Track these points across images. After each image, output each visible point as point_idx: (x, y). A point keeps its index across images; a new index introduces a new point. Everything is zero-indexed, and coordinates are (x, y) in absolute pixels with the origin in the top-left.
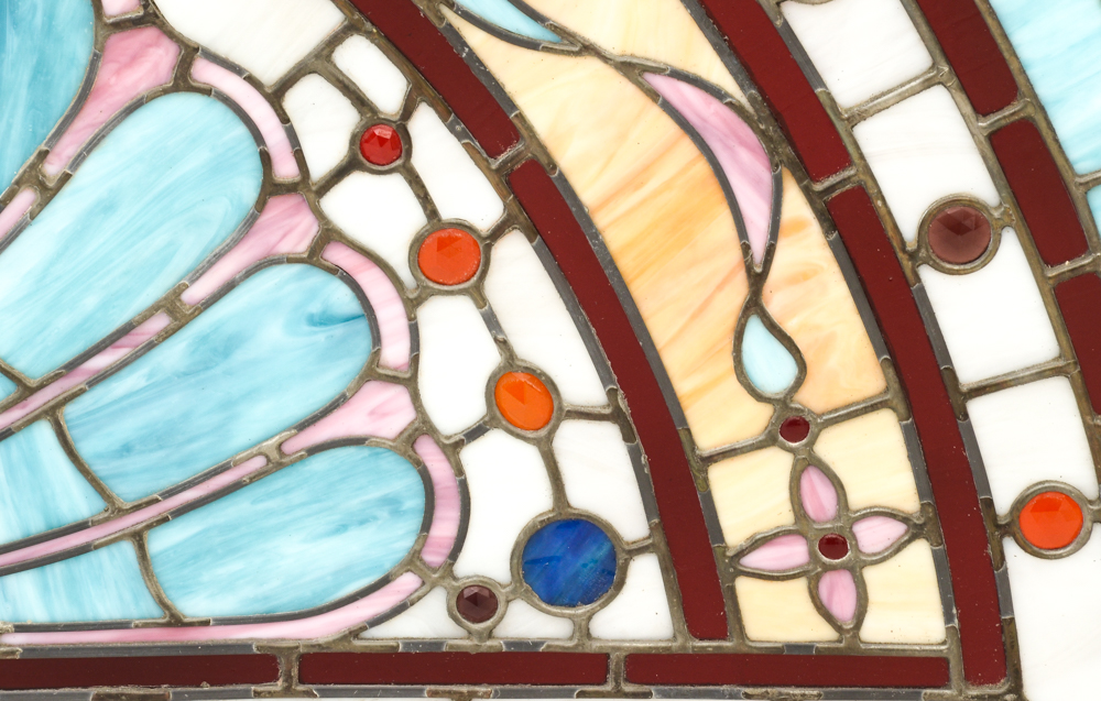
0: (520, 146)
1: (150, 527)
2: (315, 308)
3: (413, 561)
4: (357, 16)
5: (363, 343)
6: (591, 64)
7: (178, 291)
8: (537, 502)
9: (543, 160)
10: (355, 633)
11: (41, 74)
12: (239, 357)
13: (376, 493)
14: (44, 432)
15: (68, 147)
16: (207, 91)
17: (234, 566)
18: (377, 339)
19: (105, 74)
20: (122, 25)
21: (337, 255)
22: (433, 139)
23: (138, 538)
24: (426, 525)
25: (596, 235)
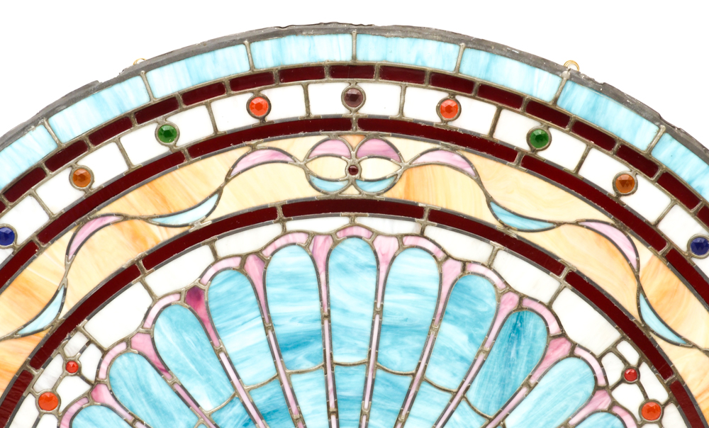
0: (674, 376)
2: (609, 427)
4: (624, 334)
6: (695, 351)
9: (680, 381)
11: (530, 352)
15: (537, 375)
16: (579, 357)
19: (549, 352)
20: (555, 337)
21: (616, 410)
22: (647, 374)
25: (697, 405)
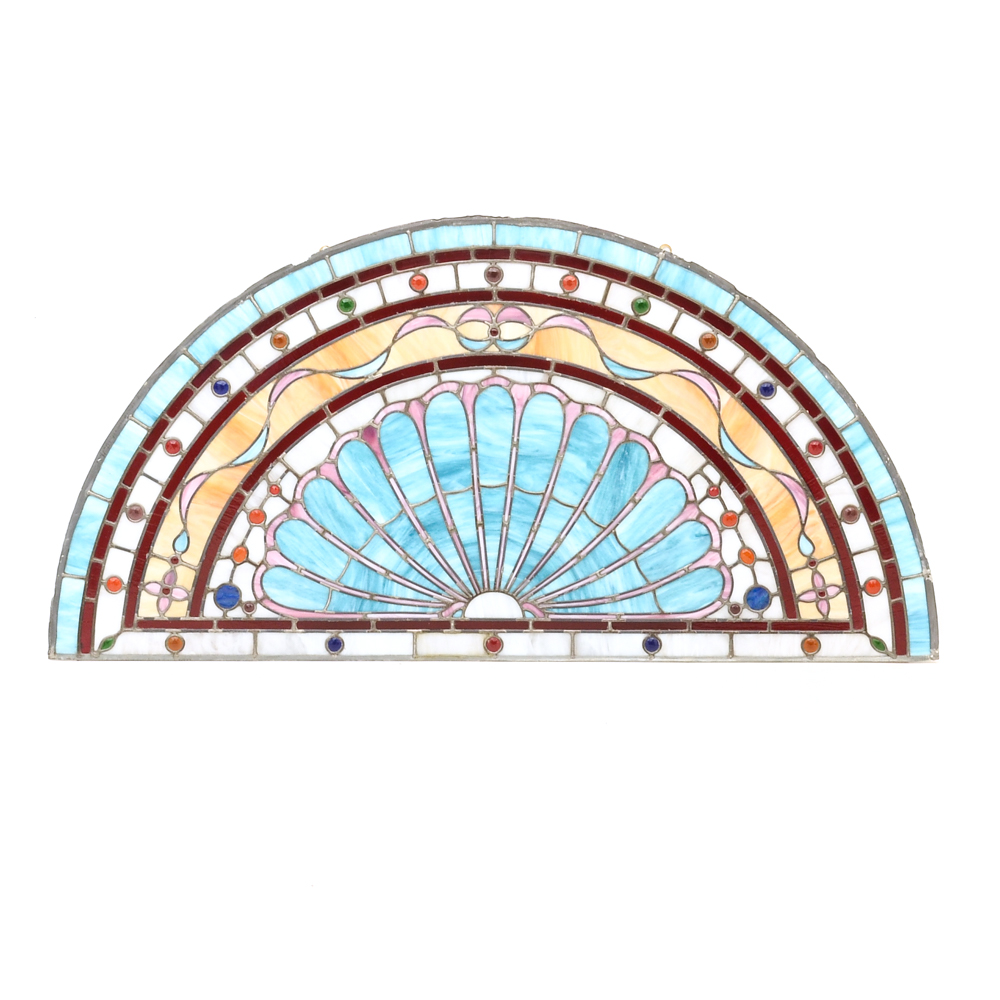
0: (747, 492)
1: (657, 588)
2: (697, 533)
3: (720, 598)
4: (709, 460)
5: (709, 541)
6: (764, 472)
7: (665, 528)
8: (750, 583)
9: (752, 495)
10: (706, 617)
11: (636, 475)
12: (679, 545)
13: (712, 580)
14: (633, 563)
15: (641, 493)
16: (673, 478)
17: (676, 599)
18: (712, 540)
19: (650, 475)
20: (655, 463)
21: (703, 519)
22: (727, 491)
23: (654, 591)
24: (723, 589)
25: (765, 514)
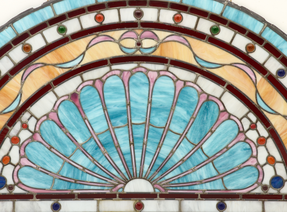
0: (271, 127)
1: (224, 177)
2: (244, 148)
3: (257, 182)
4: (251, 110)
5: (250, 152)
6: (280, 116)
7: (228, 145)
8: (273, 174)
9: (273, 128)
10: (249, 192)
11: (212, 118)
12: (235, 154)
13: (252, 173)
14: (211, 164)
15: (215, 127)
16: (232, 119)
17: (234, 182)
18: (252, 152)
19: (220, 118)
20: (222, 111)
21: (248, 141)
22: (260, 126)
23: (222, 178)
24: (259, 177)
25: (280, 138)
